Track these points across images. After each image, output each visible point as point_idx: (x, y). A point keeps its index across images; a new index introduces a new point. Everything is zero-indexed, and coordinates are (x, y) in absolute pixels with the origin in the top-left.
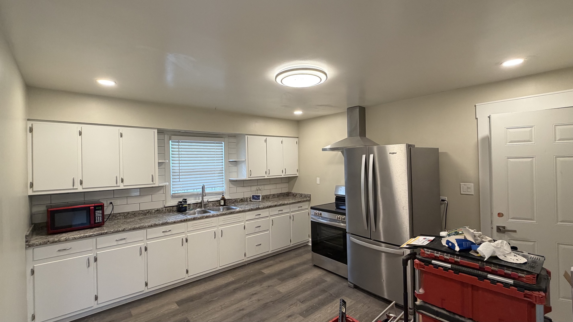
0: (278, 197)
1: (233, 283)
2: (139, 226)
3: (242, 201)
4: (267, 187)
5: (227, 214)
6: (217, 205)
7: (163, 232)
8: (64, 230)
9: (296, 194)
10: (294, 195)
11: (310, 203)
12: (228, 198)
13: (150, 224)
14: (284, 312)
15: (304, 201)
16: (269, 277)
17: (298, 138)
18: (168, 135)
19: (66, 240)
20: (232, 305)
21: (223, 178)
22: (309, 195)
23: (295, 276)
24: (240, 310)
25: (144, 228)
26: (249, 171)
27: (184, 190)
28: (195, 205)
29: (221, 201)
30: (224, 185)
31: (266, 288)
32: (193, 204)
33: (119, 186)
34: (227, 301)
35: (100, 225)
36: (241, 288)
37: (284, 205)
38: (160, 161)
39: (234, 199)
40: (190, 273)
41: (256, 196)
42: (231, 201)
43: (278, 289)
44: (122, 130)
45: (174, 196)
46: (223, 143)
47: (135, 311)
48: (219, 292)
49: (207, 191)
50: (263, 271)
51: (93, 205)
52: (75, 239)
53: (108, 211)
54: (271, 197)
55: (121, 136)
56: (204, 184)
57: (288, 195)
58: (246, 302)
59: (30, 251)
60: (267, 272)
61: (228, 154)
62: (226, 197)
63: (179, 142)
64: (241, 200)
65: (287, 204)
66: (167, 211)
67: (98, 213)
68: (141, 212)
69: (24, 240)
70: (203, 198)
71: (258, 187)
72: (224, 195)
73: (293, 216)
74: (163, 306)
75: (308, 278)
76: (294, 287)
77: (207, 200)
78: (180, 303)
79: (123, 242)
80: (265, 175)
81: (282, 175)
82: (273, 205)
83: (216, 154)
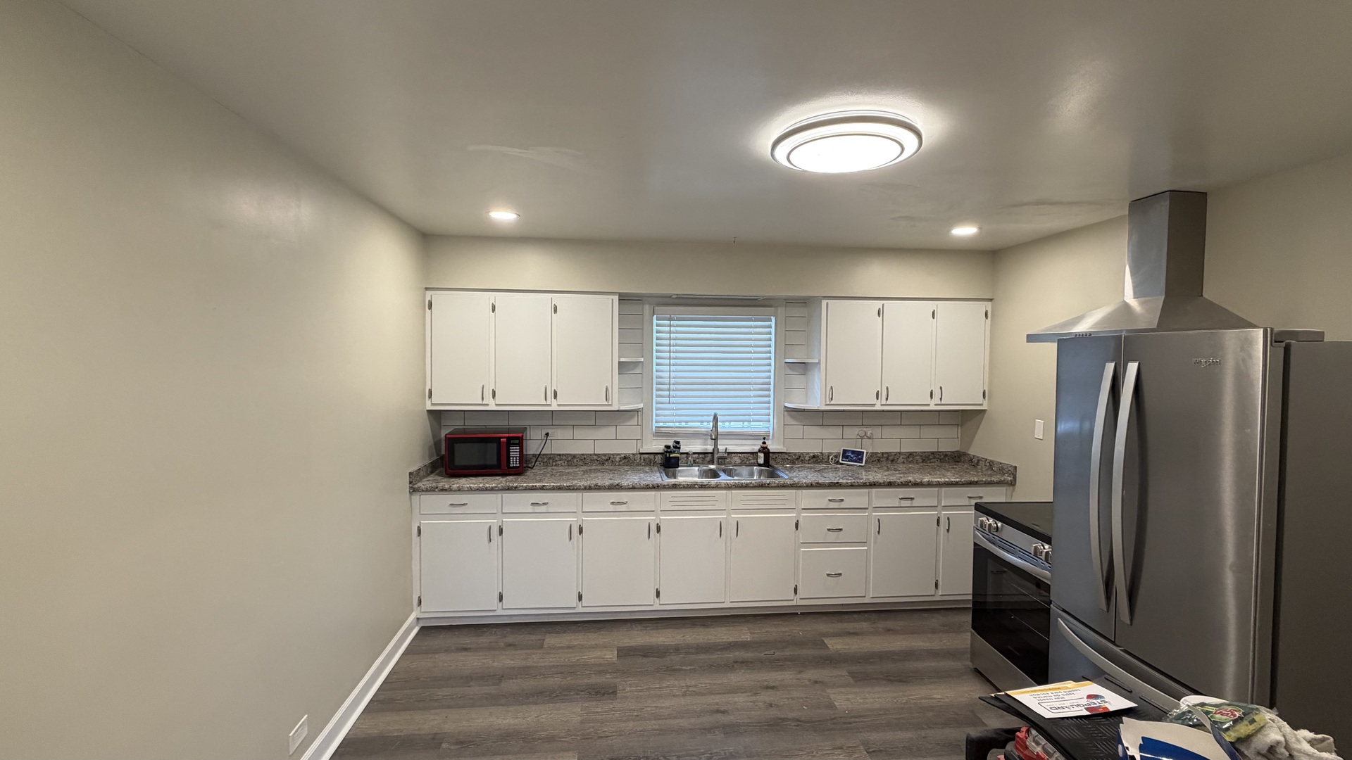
0: (923, 461)
1: (743, 646)
2: (568, 484)
3: (816, 459)
4: (889, 432)
5: (752, 487)
6: (751, 462)
7: (613, 503)
8: (474, 472)
9: (978, 461)
10: (974, 463)
11: (1014, 490)
12: (778, 449)
13: (587, 483)
14: (810, 757)
15: (990, 483)
16: (833, 661)
17: (991, 300)
18: (650, 304)
19: (459, 490)
20: (711, 693)
21: (769, 402)
22: (1011, 466)
23: (900, 681)
24: (718, 711)
25: (577, 489)
26: (829, 388)
27: (680, 422)
28: (701, 456)
29: (759, 454)
30: (771, 417)
31: (808, 683)
32: (694, 453)
33: (550, 405)
34: (704, 681)
35: (518, 472)
36: (752, 663)
37: (916, 485)
38: (622, 360)
39: (795, 454)
40: (664, 598)
41: (853, 452)
42: (786, 456)
43: (832, 697)
44: (557, 298)
45: (659, 434)
46: (773, 319)
47: (551, 640)
48: (702, 656)
49: (722, 428)
50: (825, 641)
51: (507, 435)
52: (471, 490)
53: (532, 448)
54: (901, 460)
55: (555, 311)
56: (716, 411)
57: (956, 458)
58: (740, 699)
59: (416, 497)
60: (835, 645)
61: (783, 345)
62: (773, 446)
63: (670, 319)
64: (814, 457)
65: (930, 485)
66: (642, 461)
67: (515, 451)
68: (595, 457)
69: (408, 479)
70: (716, 445)
71: (865, 429)
72: (766, 441)
73: (948, 519)
74: (595, 647)
75: (935, 696)
76: (877, 706)
77: (725, 447)
78: (623, 653)
79: (543, 509)
80: (874, 401)
81: (929, 405)
82: (881, 481)
83: (755, 346)
